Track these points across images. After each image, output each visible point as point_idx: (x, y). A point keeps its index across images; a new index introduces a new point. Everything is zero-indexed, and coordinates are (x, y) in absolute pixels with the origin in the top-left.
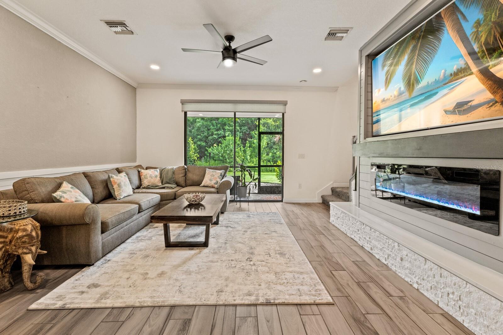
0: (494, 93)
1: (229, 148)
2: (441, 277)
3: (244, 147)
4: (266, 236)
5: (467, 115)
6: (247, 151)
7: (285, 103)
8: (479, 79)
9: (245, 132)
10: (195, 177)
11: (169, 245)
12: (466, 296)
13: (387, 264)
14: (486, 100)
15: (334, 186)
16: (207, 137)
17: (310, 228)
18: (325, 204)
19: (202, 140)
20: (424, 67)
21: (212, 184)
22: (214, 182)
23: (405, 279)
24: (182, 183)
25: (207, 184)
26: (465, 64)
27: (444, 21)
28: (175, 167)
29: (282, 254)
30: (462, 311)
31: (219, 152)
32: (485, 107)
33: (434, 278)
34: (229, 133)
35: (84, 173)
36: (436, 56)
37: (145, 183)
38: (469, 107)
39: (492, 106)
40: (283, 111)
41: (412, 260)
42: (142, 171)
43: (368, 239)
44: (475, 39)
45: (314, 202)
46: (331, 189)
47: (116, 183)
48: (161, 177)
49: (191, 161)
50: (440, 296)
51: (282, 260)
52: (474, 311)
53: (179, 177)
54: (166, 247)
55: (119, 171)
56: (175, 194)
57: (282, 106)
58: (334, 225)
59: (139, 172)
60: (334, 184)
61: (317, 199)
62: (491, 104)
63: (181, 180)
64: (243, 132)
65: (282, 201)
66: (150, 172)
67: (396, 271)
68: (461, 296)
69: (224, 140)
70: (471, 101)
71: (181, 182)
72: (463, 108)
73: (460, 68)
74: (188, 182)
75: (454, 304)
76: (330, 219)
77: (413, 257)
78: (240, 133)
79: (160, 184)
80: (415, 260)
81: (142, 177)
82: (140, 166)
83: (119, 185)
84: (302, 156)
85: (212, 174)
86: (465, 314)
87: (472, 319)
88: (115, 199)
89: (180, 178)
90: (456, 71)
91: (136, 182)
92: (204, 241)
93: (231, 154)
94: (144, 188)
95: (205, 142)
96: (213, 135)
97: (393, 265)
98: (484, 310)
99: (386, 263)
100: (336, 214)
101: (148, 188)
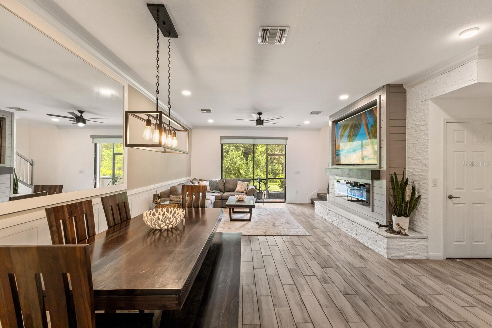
1: (233, 161)
2: (352, 225)
3: (247, 160)
4: (279, 218)
6: (249, 164)
7: (286, 139)
9: (247, 147)
10: (230, 186)
11: (232, 220)
13: (338, 226)
15: (319, 193)
17: (303, 215)
18: (313, 203)
22: (243, 189)
23: (343, 231)
24: (223, 190)
25: (239, 190)
27: (362, 119)
28: (218, 180)
29: (289, 224)
34: (233, 147)
35: (183, 184)
40: (285, 144)
43: (331, 217)
44: (371, 132)
45: (306, 203)
46: (317, 194)
48: (210, 186)
50: (352, 232)
51: (289, 225)
52: (359, 234)
54: (230, 221)
56: (222, 196)
58: (316, 214)
60: (319, 191)
61: (308, 201)
63: (222, 188)
64: (245, 147)
65: (285, 202)
66: (204, 183)
67: (341, 228)
68: (357, 230)
69: (228, 154)
74: (226, 189)
75: (355, 233)
76: (314, 211)
78: (243, 148)
79: (210, 191)
80: (346, 221)
84: (298, 173)
85: (242, 184)
89: (221, 186)
92: (249, 218)
93: (236, 167)
97: (340, 226)
100: (318, 207)
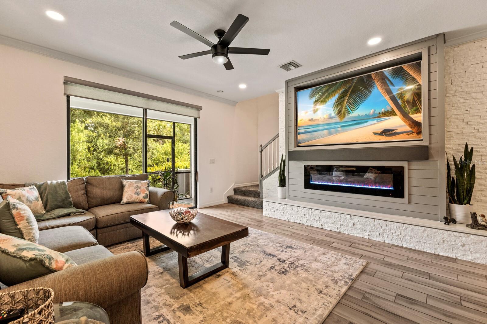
0: (412, 127)
2: (386, 226)
5: (392, 137)
7: (199, 109)
8: (402, 119)
12: (404, 231)
13: (340, 231)
14: (406, 131)
15: (236, 187)
20: (355, 105)
21: (141, 199)
23: (357, 236)
26: (391, 109)
27: (374, 81)
30: (401, 240)
32: (405, 134)
33: (382, 228)
36: (367, 100)
38: (393, 133)
39: (410, 134)
40: (197, 116)
41: (363, 223)
44: (400, 97)
45: (223, 203)
46: (234, 189)
47: (24, 217)
50: (387, 236)
52: (409, 238)
53: (77, 196)
56: (97, 220)
57: (196, 111)
61: (224, 200)
62: (410, 133)
65: (195, 207)
66: (24, 192)
67: (348, 233)
68: (401, 232)
70: (395, 130)
71: (83, 202)
72: (389, 133)
73: (387, 111)
75: (396, 238)
77: (364, 221)
80: (366, 222)
84: (213, 161)
85: (137, 186)
86: (404, 240)
87: (408, 241)
90: (384, 112)
97: (345, 230)
98: (416, 234)
99: (338, 231)
100: (273, 208)
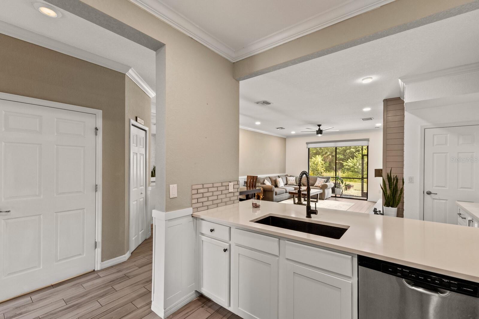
16: (345, 151)
19: (341, 154)
31: (354, 165)
35: (269, 177)
37: (289, 183)
40: (367, 145)
42: (288, 177)
48: (296, 181)
49: (319, 173)
55: (279, 177)
57: (368, 142)
59: (286, 178)
65: (367, 200)
66: (291, 178)
81: (288, 180)
82: (287, 175)
83: (279, 182)
85: (320, 180)
88: (278, 187)
91: (285, 182)
94: (288, 185)
95: (344, 155)
96: (350, 149)
101: (290, 185)
